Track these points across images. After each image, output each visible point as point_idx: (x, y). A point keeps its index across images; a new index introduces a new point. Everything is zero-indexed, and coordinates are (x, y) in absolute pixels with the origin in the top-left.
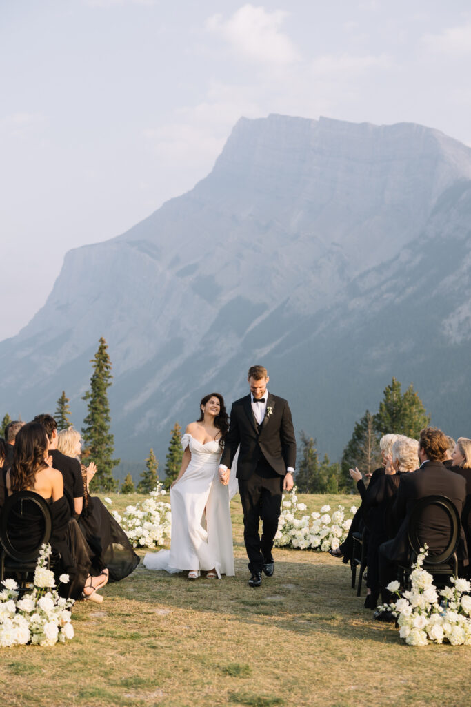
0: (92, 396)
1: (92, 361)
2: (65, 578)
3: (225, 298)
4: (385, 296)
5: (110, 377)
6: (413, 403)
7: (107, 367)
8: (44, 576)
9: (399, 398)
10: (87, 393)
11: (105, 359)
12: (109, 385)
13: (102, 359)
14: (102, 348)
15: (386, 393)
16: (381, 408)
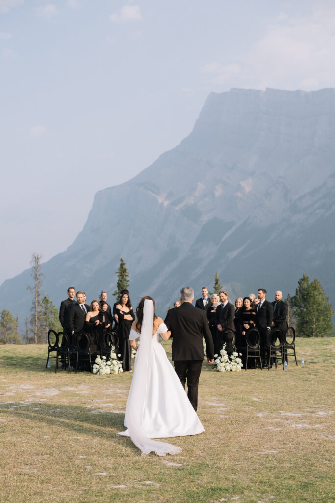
0: (118, 293)
1: (117, 272)
2: (119, 355)
3: (205, 218)
4: (317, 212)
5: (128, 281)
6: (315, 288)
7: (126, 276)
8: (113, 355)
9: (308, 286)
10: (115, 292)
11: (125, 270)
12: (128, 286)
13: (122, 271)
14: (122, 265)
15: (299, 283)
16: (297, 292)
